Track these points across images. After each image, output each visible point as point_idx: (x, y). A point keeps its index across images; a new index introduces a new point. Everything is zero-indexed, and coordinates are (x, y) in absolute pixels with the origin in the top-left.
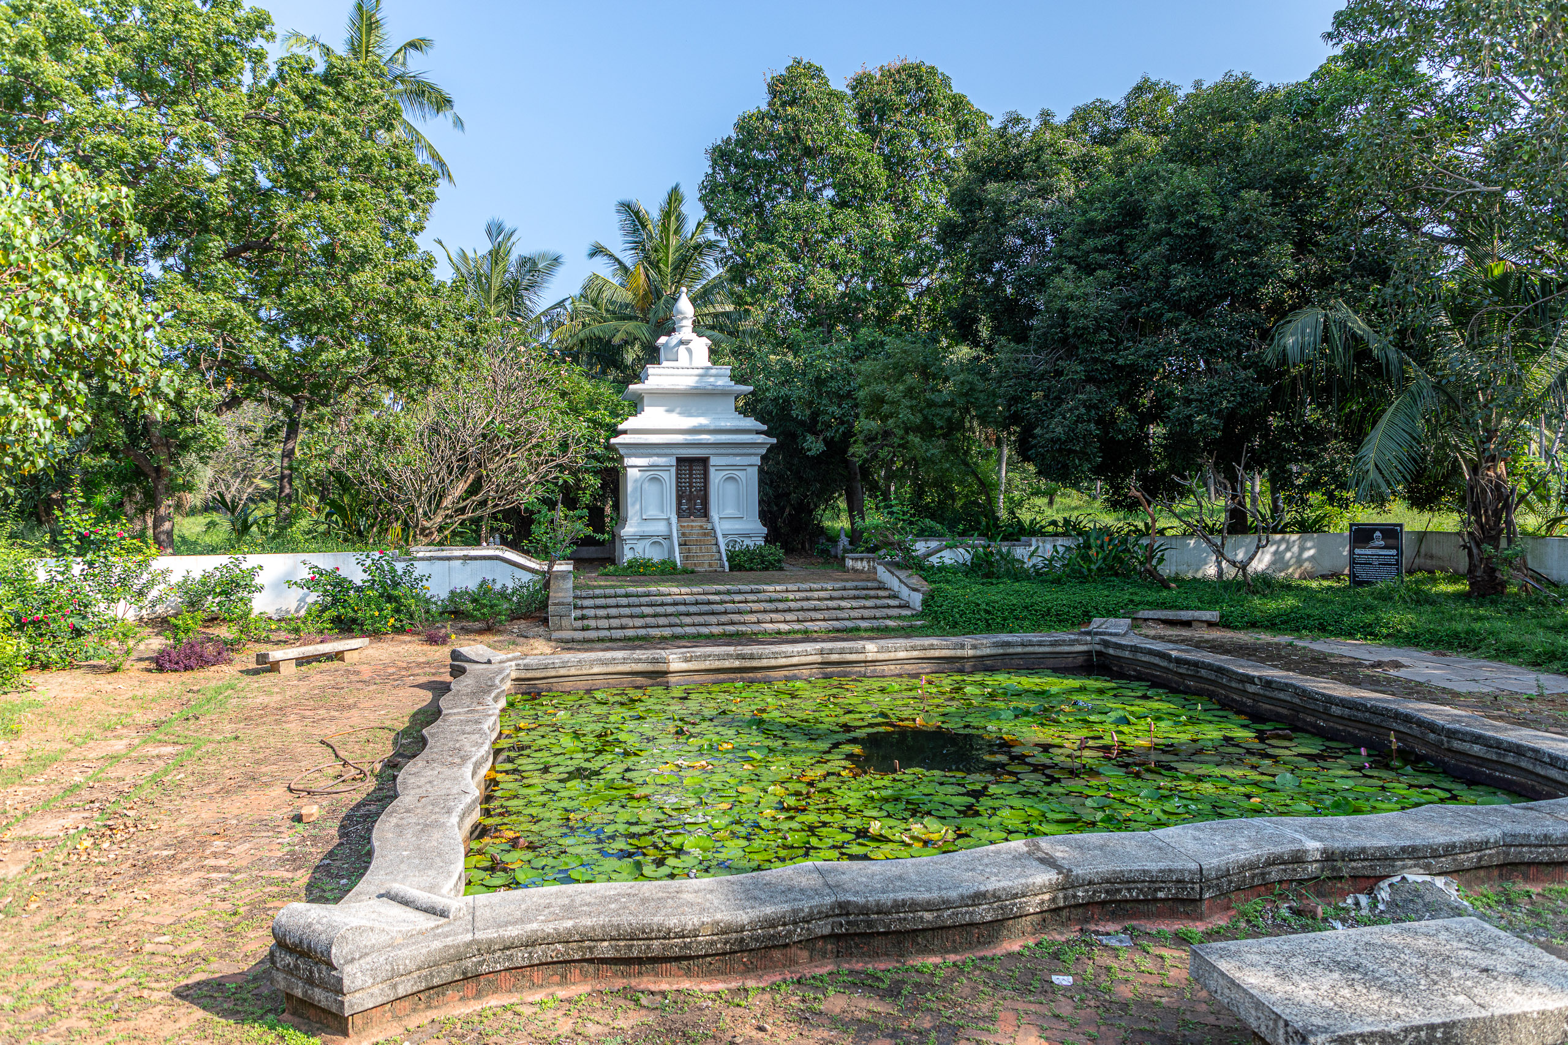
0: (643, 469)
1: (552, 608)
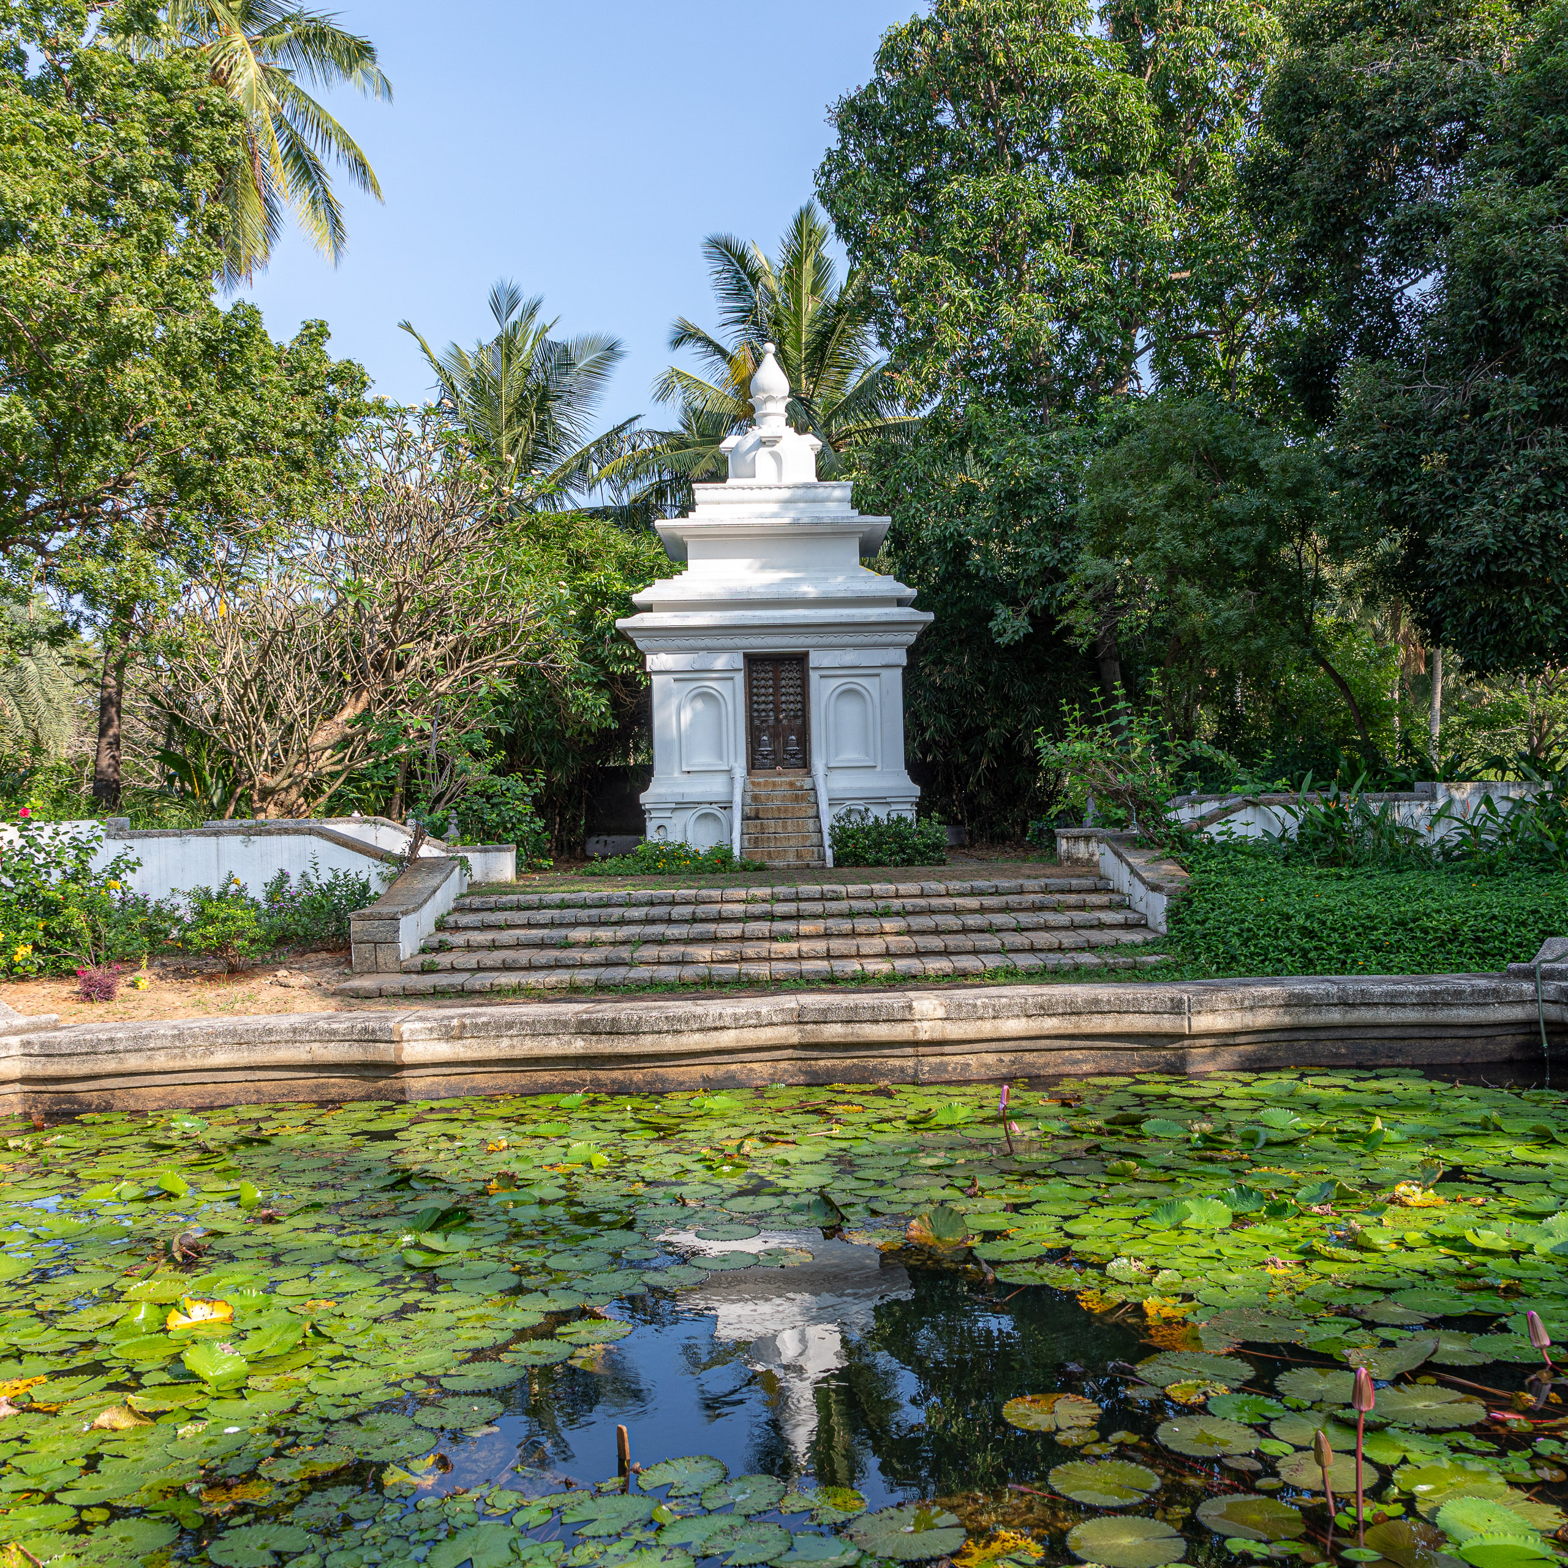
0: (681, 676)
1: (356, 927)
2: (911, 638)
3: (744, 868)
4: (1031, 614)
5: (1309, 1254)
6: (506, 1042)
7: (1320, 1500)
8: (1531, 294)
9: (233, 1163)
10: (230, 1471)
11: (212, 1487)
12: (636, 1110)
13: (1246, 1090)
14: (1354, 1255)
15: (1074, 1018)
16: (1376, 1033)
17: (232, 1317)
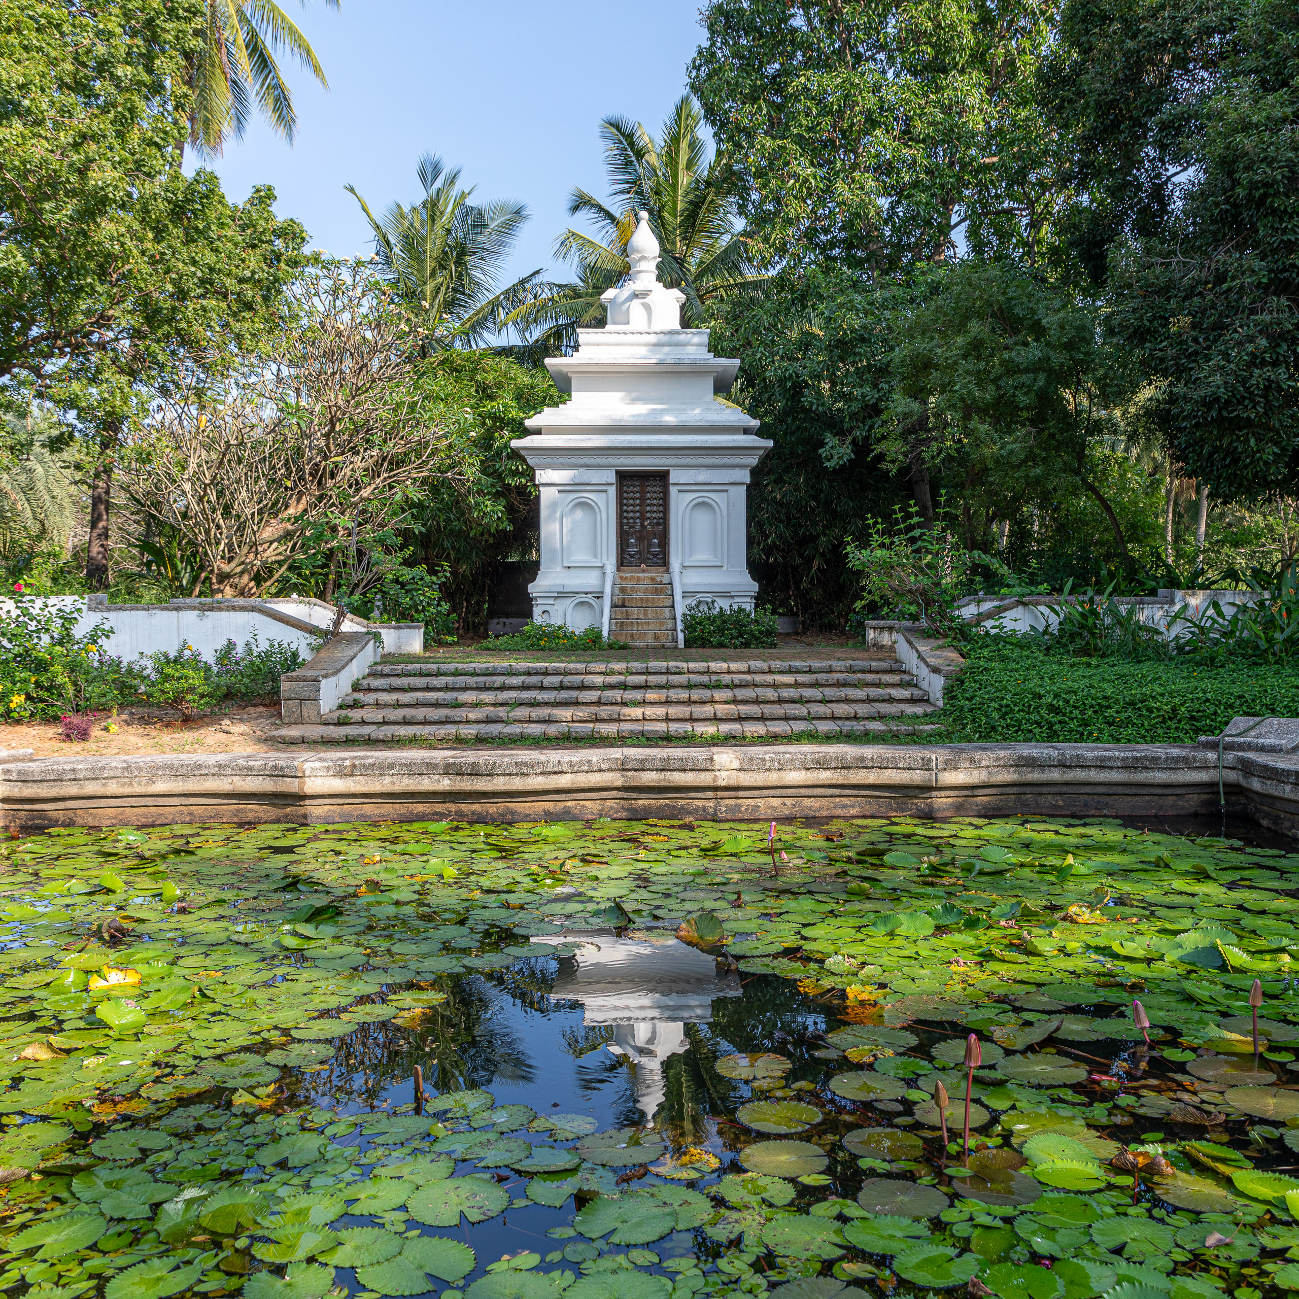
0: (563, 488)
1: (285, 686)
2: (754, 461)
3: (611, 647)
4: (854, 442)
5: (988, 956)
6: (387, 780)
7: (939, 1133)
8: (1266, 185)
9: (162, 868)
10: (118, 1092)
11: (103, 1102)
12: (488, 835)
13: (977, 832)
14: (1023, 958)
15: (844, 772)
16: (1087, 790)
17: (141, 982)
